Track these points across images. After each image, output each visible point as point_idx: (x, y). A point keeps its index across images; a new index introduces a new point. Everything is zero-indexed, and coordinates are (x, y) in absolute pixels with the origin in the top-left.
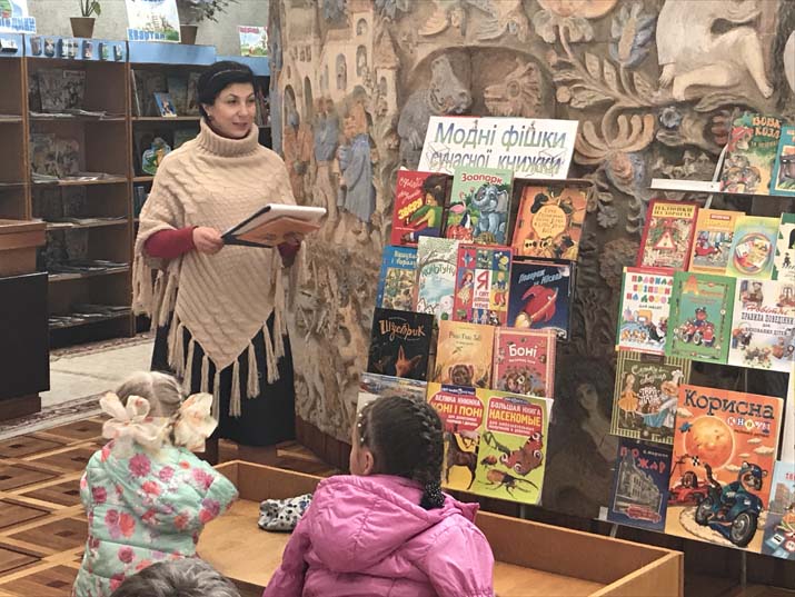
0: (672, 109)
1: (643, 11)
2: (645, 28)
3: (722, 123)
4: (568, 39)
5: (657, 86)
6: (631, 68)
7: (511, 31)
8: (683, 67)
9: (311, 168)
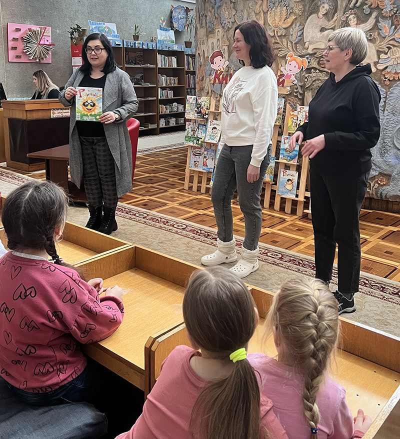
0: (308, 56)
1: (300, 25)
2: (300, 31)
3: (323, 60)
4: (277, 34)
5: (304, 49)
6: (296, 44)
8: (310, 43)
9: (205, 78)
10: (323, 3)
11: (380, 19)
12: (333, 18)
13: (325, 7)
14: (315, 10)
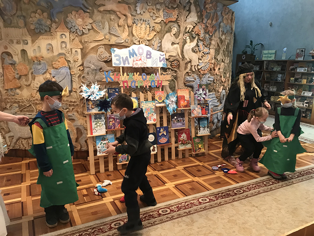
1: (159, 39)
7: (126, 41)
8: (167, 52)
10: (174, 27)
11: (199, 41)
12: (178, 37)
13: (175, 30)
14: (169, 31)
